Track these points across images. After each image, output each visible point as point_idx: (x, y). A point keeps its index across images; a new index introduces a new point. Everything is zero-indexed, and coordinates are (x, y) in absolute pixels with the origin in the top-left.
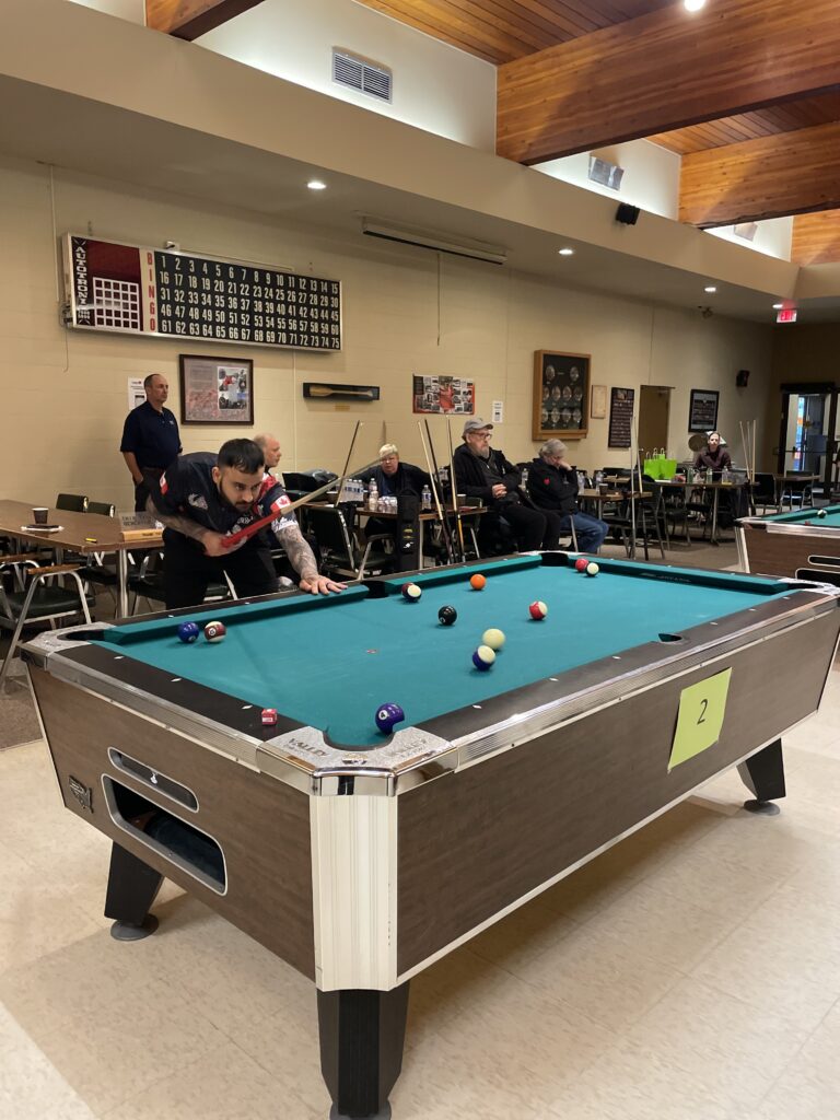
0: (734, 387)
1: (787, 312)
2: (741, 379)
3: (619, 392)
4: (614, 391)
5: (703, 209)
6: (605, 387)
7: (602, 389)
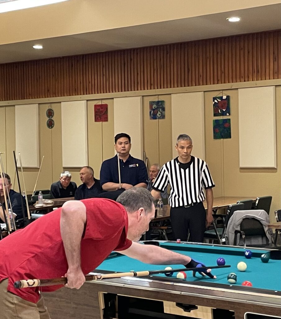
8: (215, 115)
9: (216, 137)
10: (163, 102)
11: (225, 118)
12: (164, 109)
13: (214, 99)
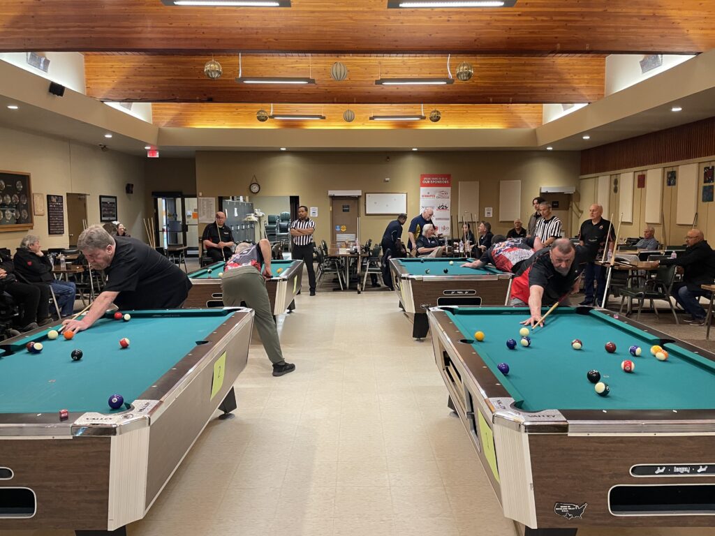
0: (125, 194)
1: (153, 151)
2: (129, 189)
3: (52, 197)
4: (49, 197)
5: (103, 90)
6: (42, 194)
7: (40, 196)
8: (705, 182)
9: (703, 201)
10: (675, 172)
11: (711, 184)
12: (675, 178)
13: (705, 168)
